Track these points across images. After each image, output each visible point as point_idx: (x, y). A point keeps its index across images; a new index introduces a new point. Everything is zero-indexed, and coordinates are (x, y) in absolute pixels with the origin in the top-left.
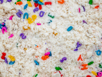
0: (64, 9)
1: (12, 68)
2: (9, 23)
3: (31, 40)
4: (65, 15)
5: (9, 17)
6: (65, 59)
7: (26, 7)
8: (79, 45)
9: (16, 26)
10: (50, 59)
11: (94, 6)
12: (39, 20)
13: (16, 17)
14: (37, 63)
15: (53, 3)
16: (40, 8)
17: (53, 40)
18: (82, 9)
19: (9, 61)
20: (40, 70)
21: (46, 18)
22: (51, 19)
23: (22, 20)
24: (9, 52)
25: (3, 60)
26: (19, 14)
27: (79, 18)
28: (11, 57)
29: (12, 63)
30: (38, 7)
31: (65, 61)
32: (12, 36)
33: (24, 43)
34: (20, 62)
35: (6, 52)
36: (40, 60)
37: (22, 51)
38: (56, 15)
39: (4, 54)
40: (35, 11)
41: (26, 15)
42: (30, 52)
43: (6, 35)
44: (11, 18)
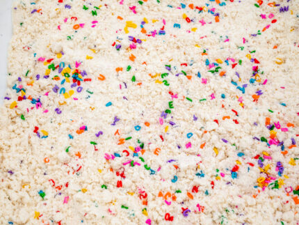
0: (104, 85)
1: (44, 141)
2: (44, 99)
3: (66, 115)
4: (104, 91)
6: (101, 133)
7: (63, 82)
8: (116, 119)
9: (52, 102)
10: (85, 133)
11: (136, 83)
12: (76, 95)
13: (52, 93)
14: (71, 137)
15: (93, 80)
16: (79, 84)
17: (90, 114)
18: (123, 86)
19: (41, 134)
20: (74, 144)
21: (84, 94)
22: (89, 94)
23: (59, 95)
24: (43, 126)
25: (35, 134)
26: (56, 89)
27: (120, 94)
28: (43, 131)
29: (45, 137)
30: (77, 83)
31: (101, 136)
32: (46, 111)
33: (59, 117)
34: (54, 136)
35: (39, 126)
36: (74, 134)
37: (57, 125)
38: (95, 91)
39: (37, 129)
40: (72, 86)
41: (63, 90)
42: (64, 126)
43: (40, 110)
44: (47, 94)
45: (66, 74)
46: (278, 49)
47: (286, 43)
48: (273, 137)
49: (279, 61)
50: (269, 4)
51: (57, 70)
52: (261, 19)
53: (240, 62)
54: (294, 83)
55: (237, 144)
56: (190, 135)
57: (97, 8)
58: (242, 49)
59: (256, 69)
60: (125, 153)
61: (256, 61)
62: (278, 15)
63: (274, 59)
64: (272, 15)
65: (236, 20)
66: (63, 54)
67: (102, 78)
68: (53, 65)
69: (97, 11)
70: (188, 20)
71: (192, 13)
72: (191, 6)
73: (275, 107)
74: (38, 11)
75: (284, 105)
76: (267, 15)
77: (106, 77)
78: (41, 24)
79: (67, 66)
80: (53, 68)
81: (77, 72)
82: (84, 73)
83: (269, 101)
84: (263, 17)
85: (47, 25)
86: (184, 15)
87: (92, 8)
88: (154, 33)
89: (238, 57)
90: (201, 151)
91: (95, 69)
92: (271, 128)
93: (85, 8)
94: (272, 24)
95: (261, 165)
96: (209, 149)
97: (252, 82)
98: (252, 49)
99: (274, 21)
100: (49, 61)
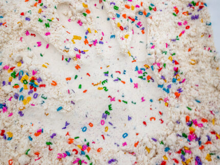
0: (56, 90)
1: (9, 143)
2: (8, 104)
4: (55, 96)
5: (9, 98)
6: (55, 135)
7: (21, 90)
9: (14, 106)
10: (41, 135)
12: (33, 101)
13: (13, 99)
14: (30, 139)
15: (47, 86)
16: (35, 90)
18: (71, 91)
19: (7, 137)
20: (33, 145)
21: (39, 100)
22: (43, 99)
23: (19, 101)
24: (8, 129)
25: (2, 137)
26: (16, 97)
27: (68, 98)
28: (9, 133)
29: (10, 139)
30: (33, 89)
31: (54, 137)
32: (11, 115)
34: (17, 138)
35: (5, 129)
36: (33, 136)
37: (19, 128)
38: (49, 97)
39: (3, 131)
40: (29, 93)
41: (22, 97)
43: (6, 114)
44: (10, 100)
45: (25, 82)
46: (192, 52)
47: (198, 46)
48: (192, 133)
49: (193, 62)
50: (183, 13)
51: (17, 78)
52: (178, 26)
53: (165, 65)
54: (206, 82)
55: (164, 142)
56: (125, 135)
57: (50, 21)
58: (166, 54)
59: (176, 70)
60: (74, 152)
61: (176, 63)
62: (190, 22)
63: (190, 60)
64: (186, 22)
65: (160, 27)
66: (22, 63)
67: (54, 84)
68: (15, 73)
69: (50, 23)
70: (122, 28)
71: (125, 22)
72: (124, 16)
73: (192, 104)
74: (3, 24)
75: (199, 102)
76: (183, 22)
77: (58, 83)
78: (6, 36)
79: (25, 74)
80: (15, 75)
81: (33, 79)
82: (40, 80)
83: (187, 98)
84: (180, 24)
85: (11, 36)
86: (118, 24)
87: (45, 21)
88: (95, 42)
89: (162, 61)
90: (135, 149)
91: (49, 76)
92: (190, 125)
93: (40, 21)
94: (186, 30)
95: (184, 159)
96: (141, 148)
97: (174, 81)
98: (172, 52)
99: (188, 27)
100: (12, 69)
